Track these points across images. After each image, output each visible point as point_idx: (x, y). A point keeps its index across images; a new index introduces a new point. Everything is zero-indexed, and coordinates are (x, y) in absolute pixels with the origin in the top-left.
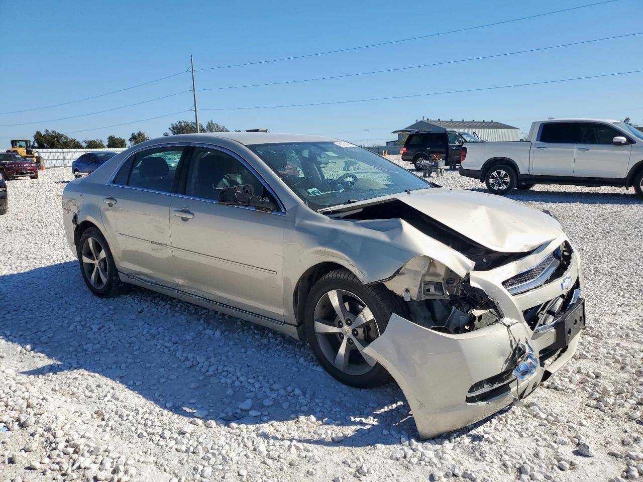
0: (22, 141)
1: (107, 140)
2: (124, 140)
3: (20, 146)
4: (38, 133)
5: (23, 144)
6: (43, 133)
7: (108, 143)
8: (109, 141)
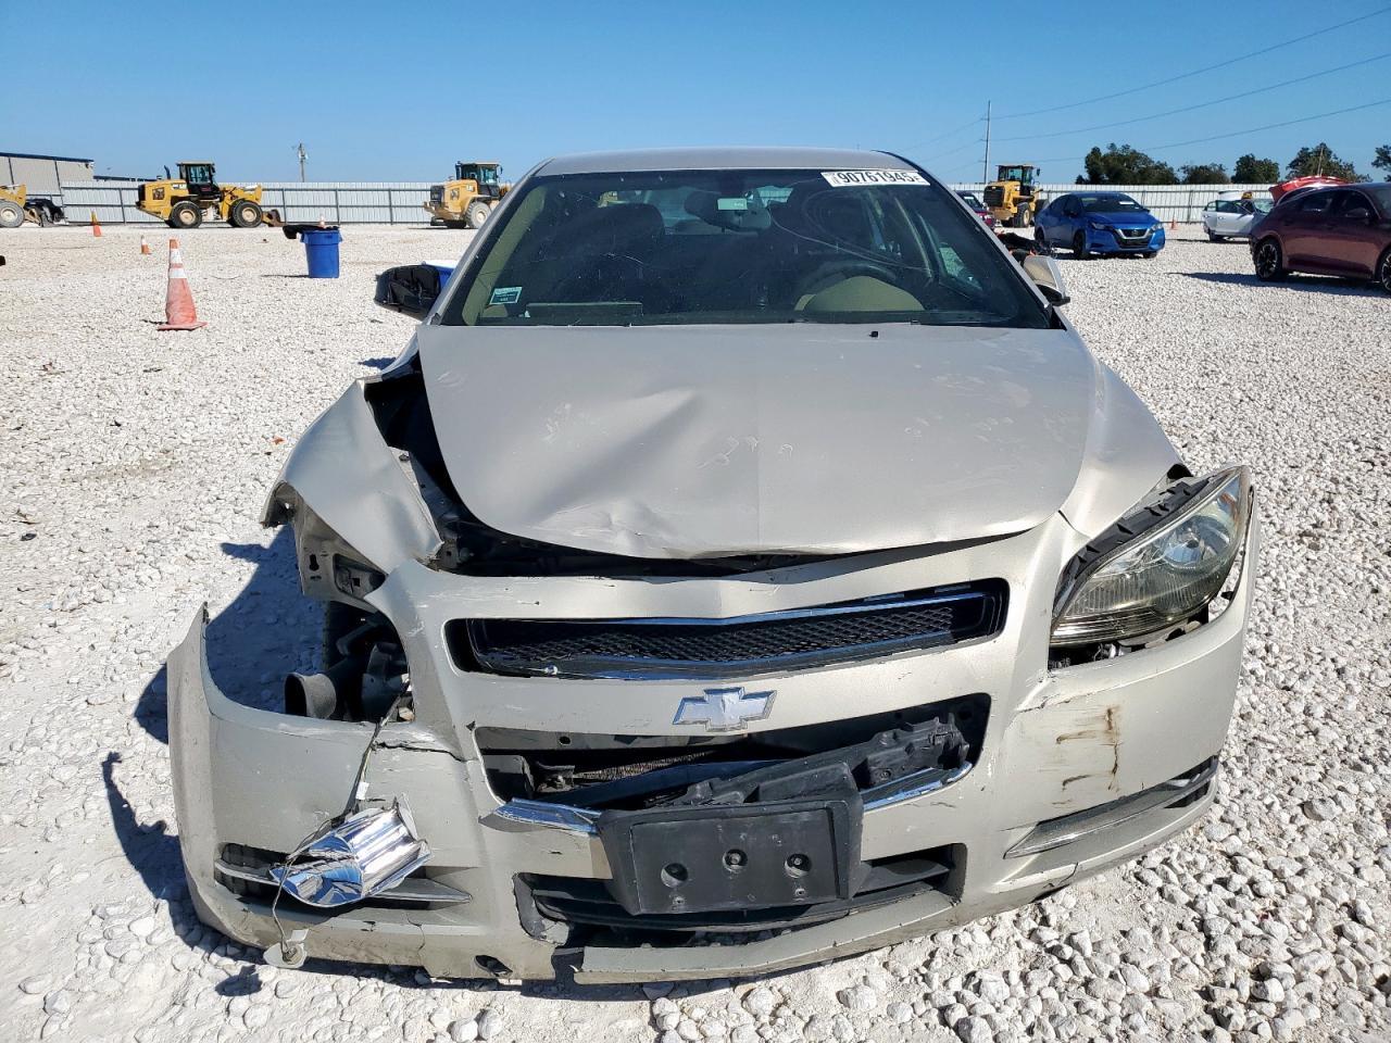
0: (1018, 167)
1: (1235, 166)
2: (1276, 166)
3: (1013, 179)
4: (1096, 151)
5: (1018, 173)
6: (1104, 151)
7: (1234, 174)
8: (1238, 169)
